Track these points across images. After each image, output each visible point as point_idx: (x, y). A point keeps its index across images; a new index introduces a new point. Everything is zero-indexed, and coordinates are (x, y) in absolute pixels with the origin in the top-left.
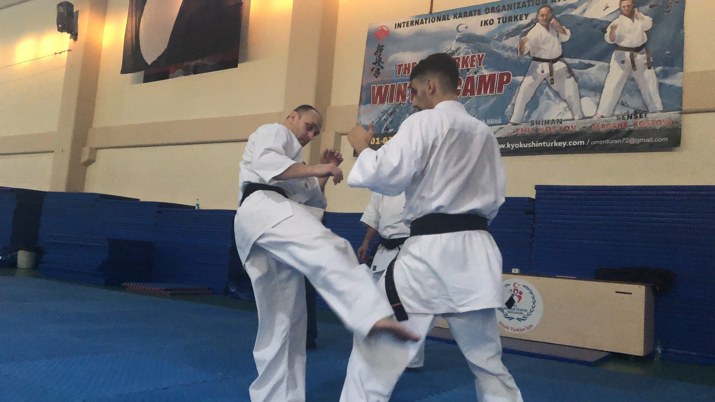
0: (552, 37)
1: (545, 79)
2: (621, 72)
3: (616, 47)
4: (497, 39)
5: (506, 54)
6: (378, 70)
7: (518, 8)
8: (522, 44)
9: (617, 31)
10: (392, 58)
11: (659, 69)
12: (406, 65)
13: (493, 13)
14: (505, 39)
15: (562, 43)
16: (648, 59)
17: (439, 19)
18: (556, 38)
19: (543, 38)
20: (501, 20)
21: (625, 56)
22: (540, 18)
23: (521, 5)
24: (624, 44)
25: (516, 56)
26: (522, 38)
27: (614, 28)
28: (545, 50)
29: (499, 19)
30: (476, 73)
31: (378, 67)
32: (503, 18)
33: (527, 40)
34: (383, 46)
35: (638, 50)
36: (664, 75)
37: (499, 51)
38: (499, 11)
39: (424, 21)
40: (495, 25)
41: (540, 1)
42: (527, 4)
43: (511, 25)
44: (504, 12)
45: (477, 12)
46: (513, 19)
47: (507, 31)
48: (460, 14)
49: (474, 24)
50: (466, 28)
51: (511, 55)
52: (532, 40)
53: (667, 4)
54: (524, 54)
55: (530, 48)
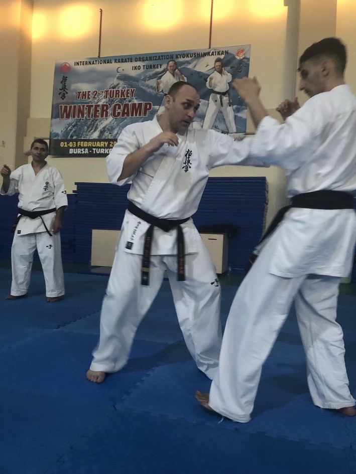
2: (215, 107)
3: (212, 91)
4: (142, 80)
5: (149, 90)
6: (64, 94)
7: (156, 60)
8: (158, 84)
9: (213, 81)
10: (73, 87)
11: (235, 107)
12: (83, 92)
13: (140, 62)
14: (148, 80)
16: (229, 100)
17: (105, 62)
19: (171, 81)
20: (145, 67)
21: (217, 97)
22: (169, 68)
23: (157, 58)
24: (217, 89)
26: (159, 81)
27: (211, 79)
29: (144, 66)
30: (130, 101)
31: (64, 92)
33: (161, 82)
34: (67, 77)
35: (224, 94)
36: (237, 110)
37: (143, 88)
38: (143, 61)
39: (95, 62)
40: (142, 70)
41: (169, 57)
42: (161, 57)
43: (151, 71)
44: (147, 62)
45: (130, 60)
46: (152, 67)
47: (149, 75)
48: (119, 60)
49: (128, 68)
50: (123, 70)
51: (152, 91)
52: (164, 82)
53: (240, 67)
54: (160, 91)
55: (163, 87)
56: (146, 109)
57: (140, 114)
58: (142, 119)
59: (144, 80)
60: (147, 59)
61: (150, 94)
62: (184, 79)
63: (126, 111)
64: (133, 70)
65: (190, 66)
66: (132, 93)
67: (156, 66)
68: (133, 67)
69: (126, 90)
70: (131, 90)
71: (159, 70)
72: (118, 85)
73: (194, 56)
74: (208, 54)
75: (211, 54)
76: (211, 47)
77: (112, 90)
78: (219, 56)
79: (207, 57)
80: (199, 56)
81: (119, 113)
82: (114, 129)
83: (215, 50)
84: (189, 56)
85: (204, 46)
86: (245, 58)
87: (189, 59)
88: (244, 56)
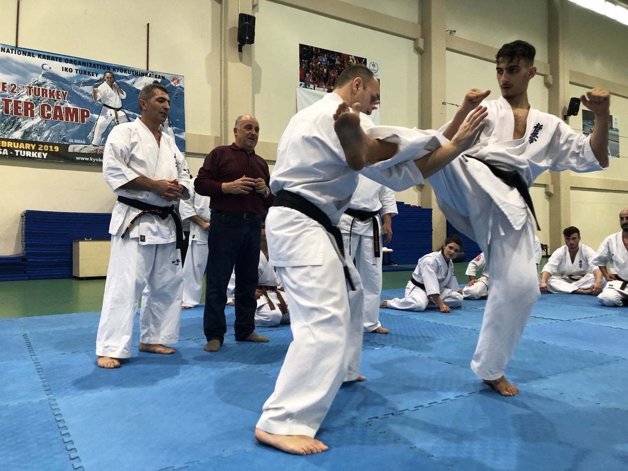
0: (115, 94)
1: (113, 120)
4: (76, 84)
7: (90, 67)
8: (95, 92)
11: (174, 128)
13: (71, 64)
14: (82, 86)
15: (121, 99)
18: (118, 95)
19: (109, 93)
20: (78, 71)
22: (106, 79)
25: (91, 100)
26: (95, 89)
28: (111, 101)
29: (77, 70)
30: (62, 104)
32: (80, 71)
33: (98, 91)
37: (77, 93)
38: (76, 64)
40: (74, 74)
41: (106, 67)
42: (96, 66)
43: (86, 77)
44: (80, 66)
45: (58, 59)
46: (87, 73)
47: (83, 80)
48: (44, 56)
49: (56, 67)
50: (50, 68)
51: (88, 98)
52: (102, 92)
53: (176, 93)
54: (97, 100)
55: (100, 97)
56: (83, 117)
57: (77, 120)
58: (80, 125)
59: (78, 84)
60: (79, 63)
61: (86, 101)
62: (123, 94)
63: (58, 114)
64: (63, 70)
65: (129, 82)
66: (64, 96)
67: (91, 73)
68: (63, 68)
69: (56, 91)
70: (63, 92)
71: (94, 78)
72: (44, 83)
73: (132, 73)
74: (146, 75)
75: (148, 75)
76: (150, 69)
77: (37, 87)
78: (156, 79)
79: (145, 77)
80: (138, 74)
81: (49, 115)
82: (44, 131)
83: (152, 72)
84: (127, 72)
85: (142, 67)
86: (180, 87)
87: (127, 75)
88: (178, 85)
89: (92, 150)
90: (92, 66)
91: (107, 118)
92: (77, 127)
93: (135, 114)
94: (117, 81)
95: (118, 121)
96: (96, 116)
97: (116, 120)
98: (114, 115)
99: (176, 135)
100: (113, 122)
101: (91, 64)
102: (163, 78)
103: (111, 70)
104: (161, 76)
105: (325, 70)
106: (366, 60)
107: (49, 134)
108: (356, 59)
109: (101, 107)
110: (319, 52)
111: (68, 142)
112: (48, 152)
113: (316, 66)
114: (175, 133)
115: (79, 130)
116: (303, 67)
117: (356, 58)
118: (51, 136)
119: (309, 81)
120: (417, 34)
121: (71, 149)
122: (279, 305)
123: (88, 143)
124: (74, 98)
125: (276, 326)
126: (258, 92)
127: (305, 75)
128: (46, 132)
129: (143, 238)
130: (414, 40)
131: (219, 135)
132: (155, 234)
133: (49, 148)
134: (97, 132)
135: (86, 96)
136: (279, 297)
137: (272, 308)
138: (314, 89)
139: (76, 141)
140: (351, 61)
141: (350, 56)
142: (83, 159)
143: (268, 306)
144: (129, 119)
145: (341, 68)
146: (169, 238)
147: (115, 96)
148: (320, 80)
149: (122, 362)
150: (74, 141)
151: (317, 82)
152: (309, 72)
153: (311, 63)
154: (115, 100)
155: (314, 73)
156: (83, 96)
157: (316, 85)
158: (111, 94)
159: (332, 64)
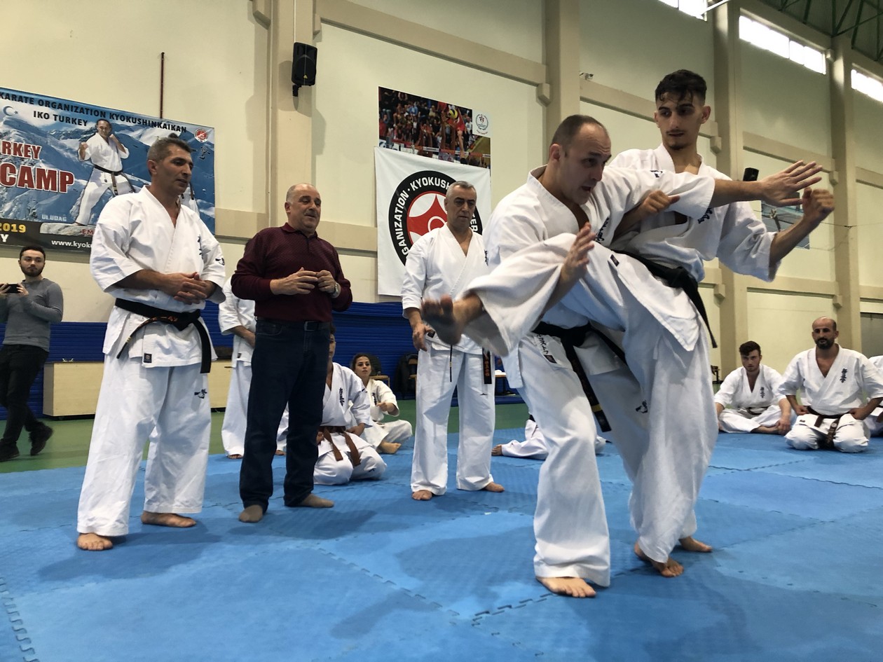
0: (112, 151)
1: (109, 188)
4: (53, 136)
7: (76, 111)
8: (82, 148)
11: (199, 201)
13: (48, 108)
14: (63, 139)
15: (122, 159)
16: (191, 192)
18: (116, 153)
20: (58, 118)
22: (99, 129)
26: (83, 143)
28: (106, 161)
29: (55, 116)
30: (32, 165)
32: (60, 117)
33: (87, 147)
37: (56, 148)
38: (54, 108)
40: (51, 121)
41: (99, 113)
42: (85, 111)
43: (70, 127)
44: (60, 110)
45: (28, 100)
46: (71, 121)
47: (65, 131)
48: (8, 95)
49: (25, 112)
50: (16, 112)
51: (72, 156)
52: (93, 148)
53: (202, 152)
54: (86, 159)
55: (90, 155)
56: (64, 183)
57: (54, 188)
58: (58, 196)
59: (58, 136)
60: (60, 106)
61: (68, 160)
62: (124, 151)
63: (26, 179)
64: (35, 116)
65: (133, 135)
66: (36, 152)
67: (77, 121)
68: (35, 112)
69: (23, 146)
70: (34, 147)
71: (82, 127)
72: (6, 134)
73: (137, 122)
74: (159, 125)
75: (162, 125)
76: (165, 117)
78: (173, 131)
79: (157, 129)
80: (147, 124)
81: (13, 180)
82: (5, 203)
83: (168, 122)
84: (131, 120)
85: (153, 114)
86: (208, 143)
87: (131, 124)
88: (206, 140)
89: (76, 230)
90: (78, 110)
91: (99, 185)
92: (55, 198)
93: (141, 180)
94: (116, 133)
95: (116, 190)
96: (83, 182)
97: (113, 189)
98: (110, 181)
99: (202, 211)
100: (109, 191)
101: (77, 108)
102: (184, 130)
103: (107, 117)
104: (181, 126)
105: (415, 124)
106: (471, 111)
107: (12, 207)
108: (457, 110)
109: (91, 170)
110: (406, 98)
111: (41, 219)
112: (9, 233)
113: (403, 118)
114: (200, 206)
115: (58, 202)
116: (384, 119)
117: (458, 108)
118: (14, 209)
119: (393, 139)
120: (541, 78)
121: (44, 229)
122: (348, 454)
123: (71, 220)
124: (51, 155)
125: (344, 484)
126: (320, 152)
127: (387, 131)
128: (7, 205)
129: (148, 357)
130: (537, 85)
131: (264, 212)
132: (167, 352)
133: (12, 228)
134: (85, 206)
135: (69, 154)
136: (349, 442)
137: (339, 458)
138: (400, 150)
139: (52, 218)
140: (451, 112)
141: (449, 106)
142: (62, 243)
143: (332, 456)
144: (132, 187)
145: (437, 121)
146: (189, 357)
147: (112, 156)
148: (407, 137)
149: (116, 541)
150: (49, 217)
151: (404, 140)
152: (392, 127)
153: (395, 114)
154: (113, 159)
155: (400, 128)
156: (65, 153)
157: (402, 145)
158: (105, 150)
159: (424, 116)
